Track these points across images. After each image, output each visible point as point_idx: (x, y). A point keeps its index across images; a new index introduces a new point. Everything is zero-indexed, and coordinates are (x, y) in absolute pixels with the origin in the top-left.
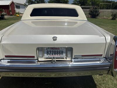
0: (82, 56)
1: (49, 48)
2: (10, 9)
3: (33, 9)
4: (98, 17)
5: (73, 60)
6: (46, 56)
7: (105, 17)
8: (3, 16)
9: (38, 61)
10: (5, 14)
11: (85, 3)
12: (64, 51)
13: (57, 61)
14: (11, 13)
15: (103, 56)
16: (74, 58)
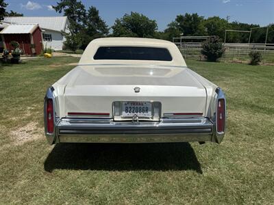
0: (174, 114)
1: (128, 102)
2: (32, 42)
3: (98, 48)
4: (221, 60)
5: (162, 120)
6: (124, 114)
7: (235, 59)
8: (16, 55)
9: (114, 121)
10: (20, 51)
11: (194, 30)
12: (150, 106)
13: (139, 121)
14: (34, 50)
15: (203, 115)
16: (163, 118)
